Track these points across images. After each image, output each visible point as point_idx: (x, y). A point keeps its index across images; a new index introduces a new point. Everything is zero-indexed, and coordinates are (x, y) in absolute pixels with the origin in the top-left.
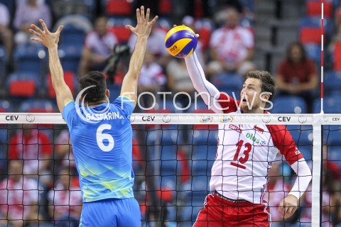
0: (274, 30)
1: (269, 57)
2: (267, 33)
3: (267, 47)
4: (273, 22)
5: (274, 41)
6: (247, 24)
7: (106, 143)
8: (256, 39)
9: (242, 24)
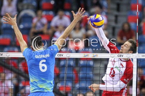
0: (116, 17)
1: (114, 29)
2: (113, 18)
3: (113, 24)
4: (116, 13)
5: (116, 21)
7: (43, 68)
8: (108, 20)
9: (102, 13)
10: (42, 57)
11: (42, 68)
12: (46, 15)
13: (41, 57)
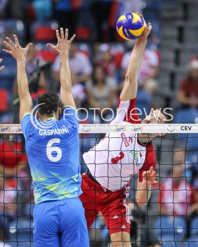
0: (177, 52)
1: (173, 76)
2: (171, 55)
3: (171, 67)
4: (176, 45)
5: (177, 62)
6: (154, 47)
7: (54, 154)
8: (161, 60)
9: (150, 47)
10: (53, 134)
11: (52, 154)
12: (42, 51)
13: (51, 134)
